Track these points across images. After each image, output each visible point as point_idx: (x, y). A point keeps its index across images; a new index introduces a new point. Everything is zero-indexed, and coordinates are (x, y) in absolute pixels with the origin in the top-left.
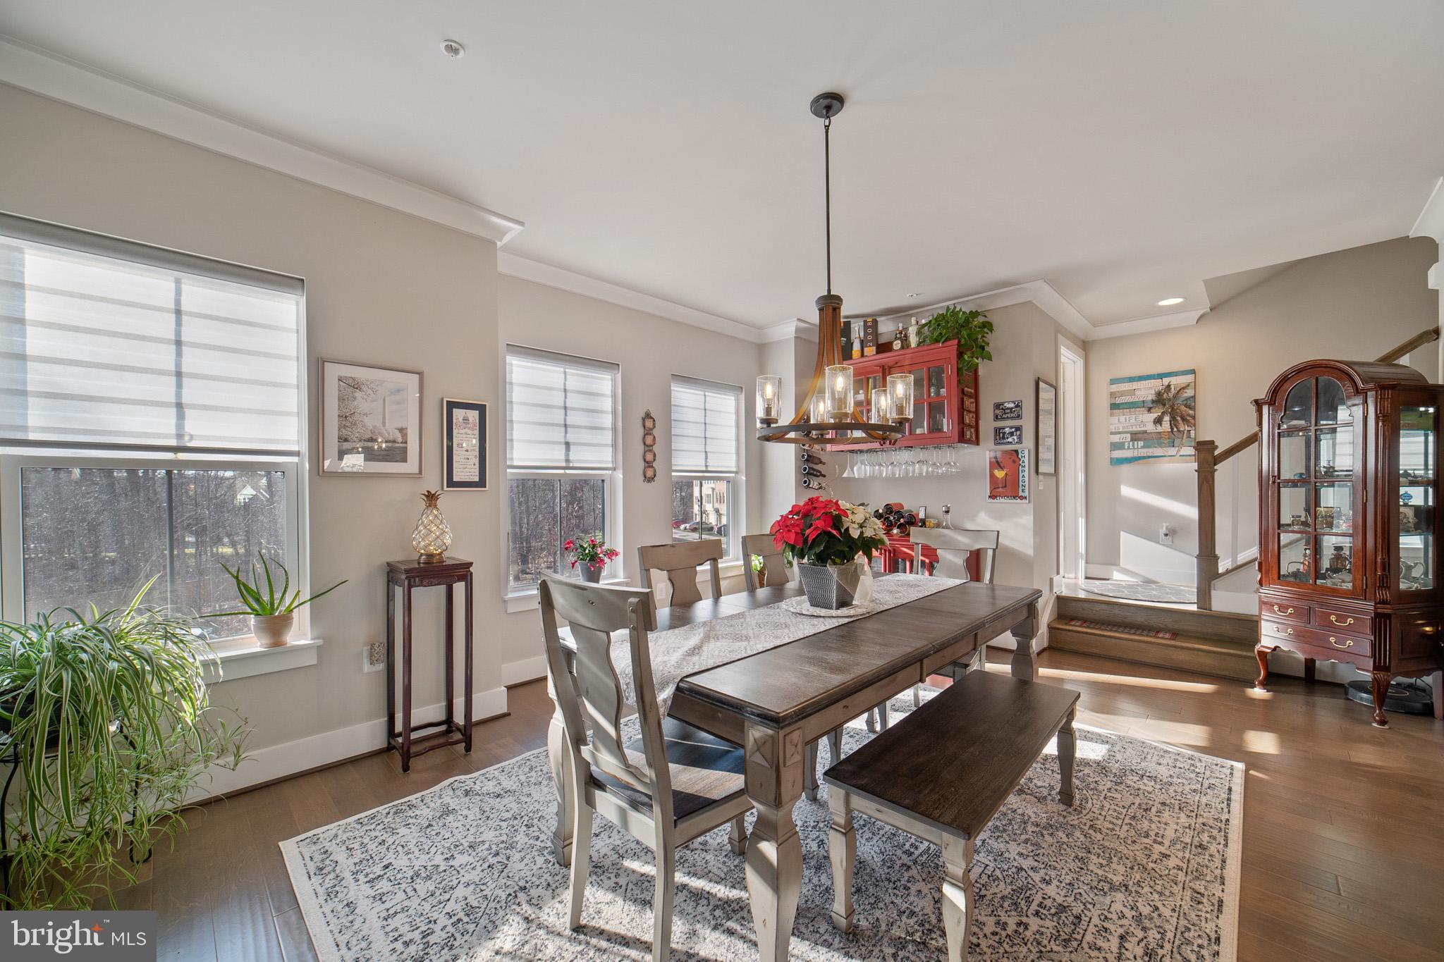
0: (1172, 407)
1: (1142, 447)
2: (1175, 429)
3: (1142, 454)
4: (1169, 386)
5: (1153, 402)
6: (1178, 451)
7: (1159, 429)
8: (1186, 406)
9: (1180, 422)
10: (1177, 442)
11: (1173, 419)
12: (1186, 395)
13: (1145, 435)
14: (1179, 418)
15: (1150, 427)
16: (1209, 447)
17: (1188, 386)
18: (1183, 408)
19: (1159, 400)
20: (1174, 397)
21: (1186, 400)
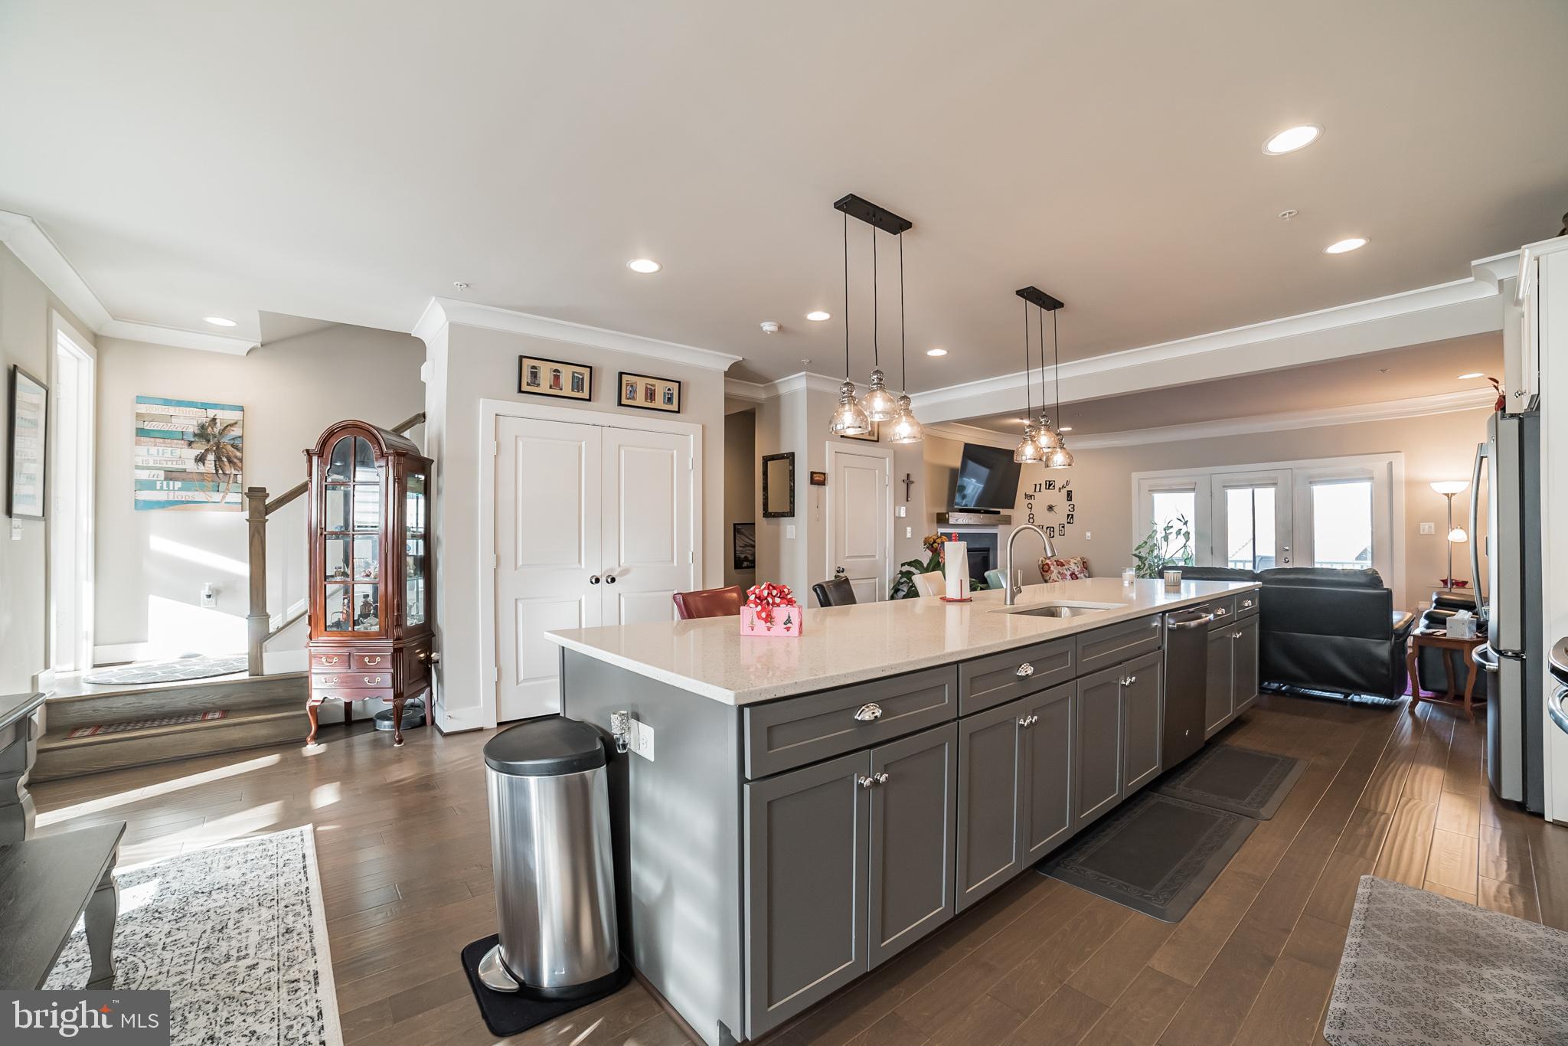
0: (218, 445)
1: (179, 489)
2: (220, 472)
3: (180, 498)
4: (214, 420)
5: (195, 435)
6: (224, 497)
7: (201, 468)
8: (233, 446)
9: (227, 463)
10: (223, 486)
11: (218, 459)
12: (232, 433)
13: (184, 474)
14: (225, 459)
15: (191, 466)
16: (260, 494)
17: (236, 423)
18: (229, 448)
19: (202, 434)
20: (220, 434)
21: (233, 439)
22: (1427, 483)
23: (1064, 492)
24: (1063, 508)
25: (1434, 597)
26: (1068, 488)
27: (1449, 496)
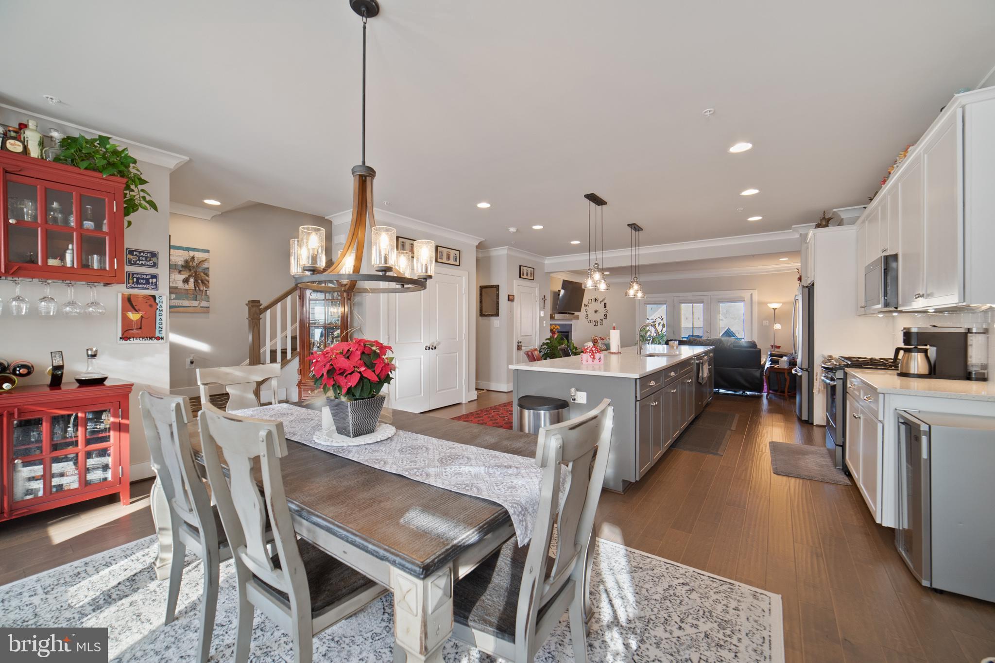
0: (196, 272)
1: (174, 299)
2: (197, 289)
3: (174, 304)
4: (193, 258)
5: (182, 266)
6: (199, 303)
7: (187, 287)
8: (204, 273)
9: (201, 284)
10: (199, 297)
11: (196, 281)
12: (204, 266)
13: (177, 290)
14: (200, 281)
15: (180, 285)
17: (206, 260)
18: (202, 274)
19: (187, 266)
20: (197, 266)
21: (205, 269)
22: (766, 303)
23: (603, 303)
24: (602, 311)
25: (769, 353)
26: (604, 302)
27: (774, 309)
